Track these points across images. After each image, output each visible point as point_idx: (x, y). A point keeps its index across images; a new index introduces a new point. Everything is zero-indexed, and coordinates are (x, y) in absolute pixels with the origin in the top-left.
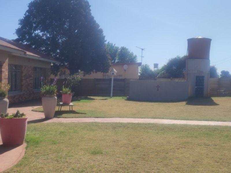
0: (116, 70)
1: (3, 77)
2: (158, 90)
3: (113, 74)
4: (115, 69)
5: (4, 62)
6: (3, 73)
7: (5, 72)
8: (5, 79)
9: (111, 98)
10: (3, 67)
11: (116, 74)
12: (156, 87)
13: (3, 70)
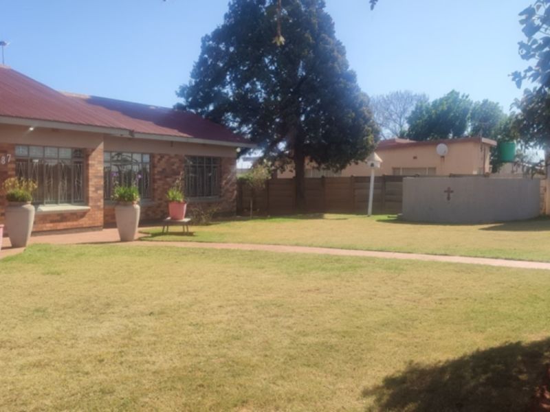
0: (381, 157)
1: (90, 175)
2: (449, 198)
3: (372, 165)
4: (379, 156)
5: (93, 150)
6: (90, 168)
7: (96, 165)
8: (96, 177)
9: (369, 216)
10: (90, 158)
11: (381, 165)
12: (445, 192)
13: (90, 162)
